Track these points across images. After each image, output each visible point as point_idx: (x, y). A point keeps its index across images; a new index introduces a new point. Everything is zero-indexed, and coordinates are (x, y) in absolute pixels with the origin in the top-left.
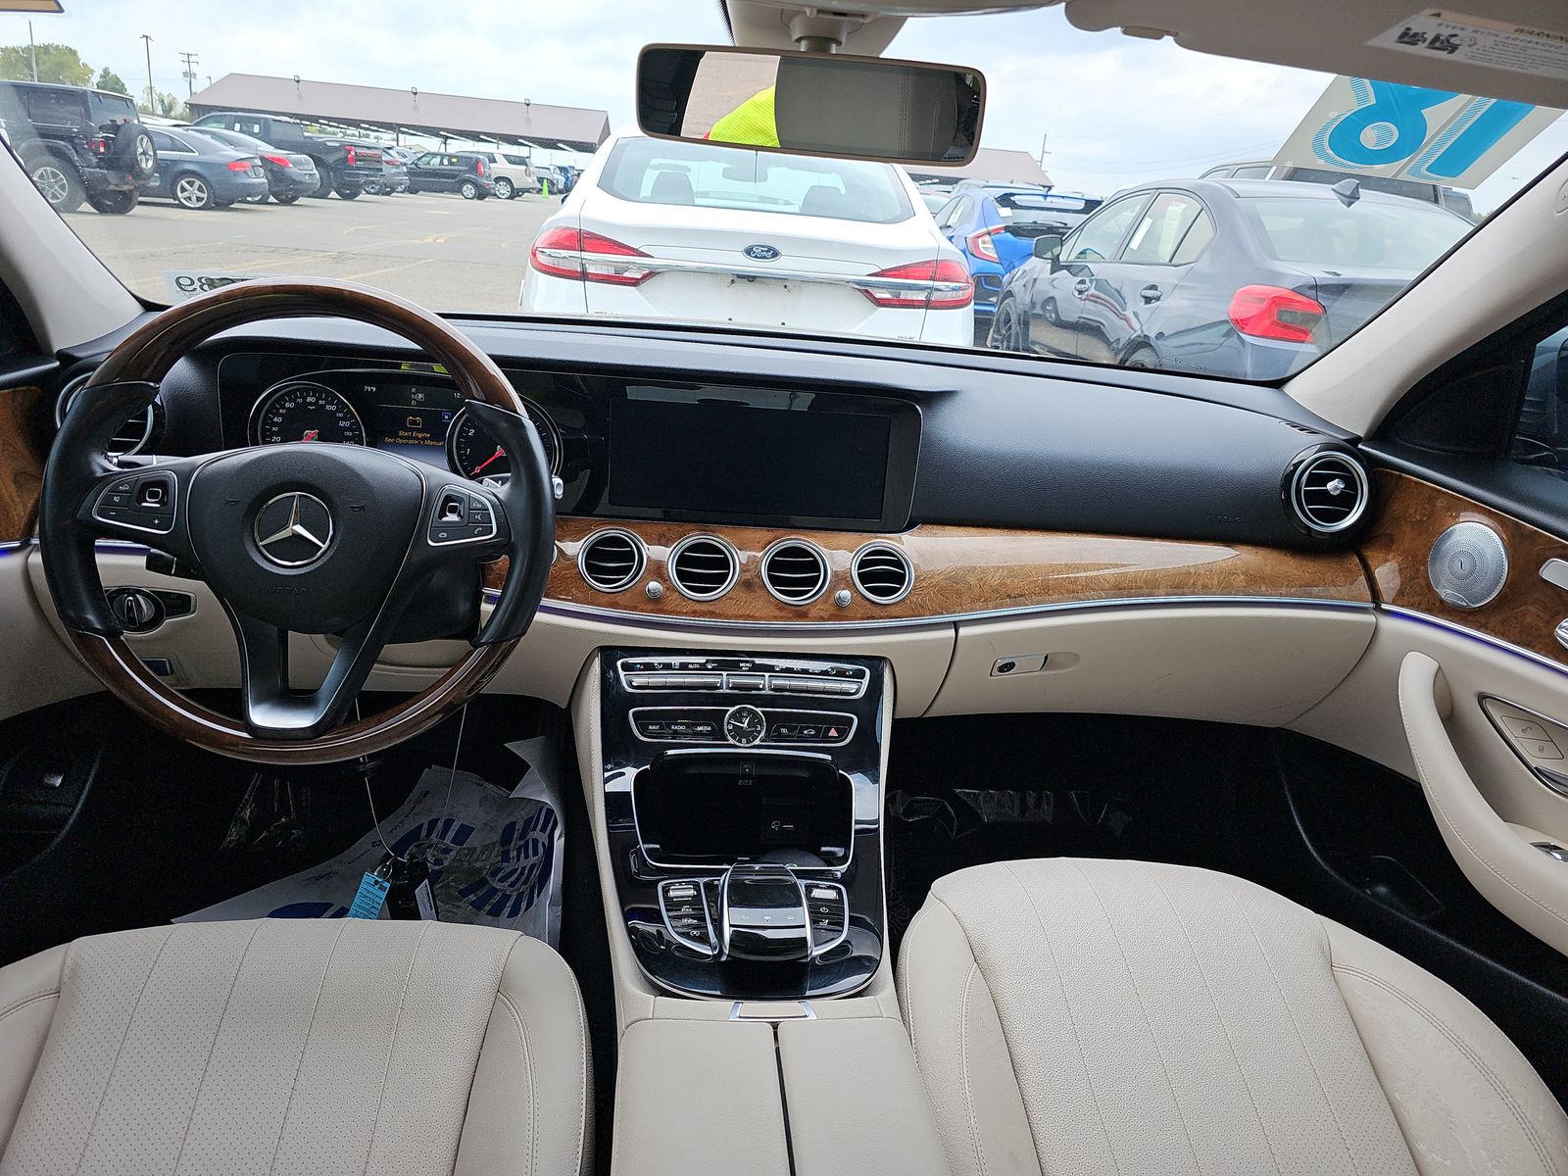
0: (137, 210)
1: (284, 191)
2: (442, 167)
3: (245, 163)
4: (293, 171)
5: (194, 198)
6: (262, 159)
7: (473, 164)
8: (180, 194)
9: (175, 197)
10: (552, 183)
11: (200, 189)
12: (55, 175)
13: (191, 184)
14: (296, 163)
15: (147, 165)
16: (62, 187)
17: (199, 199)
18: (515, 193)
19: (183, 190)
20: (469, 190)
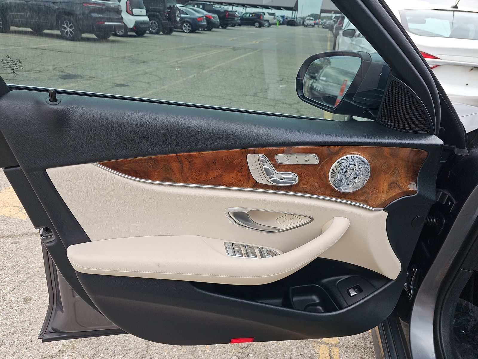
0: (174, 33)
1: (210, 26)
2: (250, 17)
3: (202, 18)
4: (213, 20)
5: (187, 29)
6: (206, 17)
7: (258, 16)
8: (183, 28)
9: (182, 29)
10: (279, 21)
11: (189, 26)
12: (155, 23)
13: (186, 25)
14: (214, 17)
15: (178, 19)
16: (156, 27)
17: (188, 29)
18: (270, 25)
19: (185, 27)
20: (257, 24)
